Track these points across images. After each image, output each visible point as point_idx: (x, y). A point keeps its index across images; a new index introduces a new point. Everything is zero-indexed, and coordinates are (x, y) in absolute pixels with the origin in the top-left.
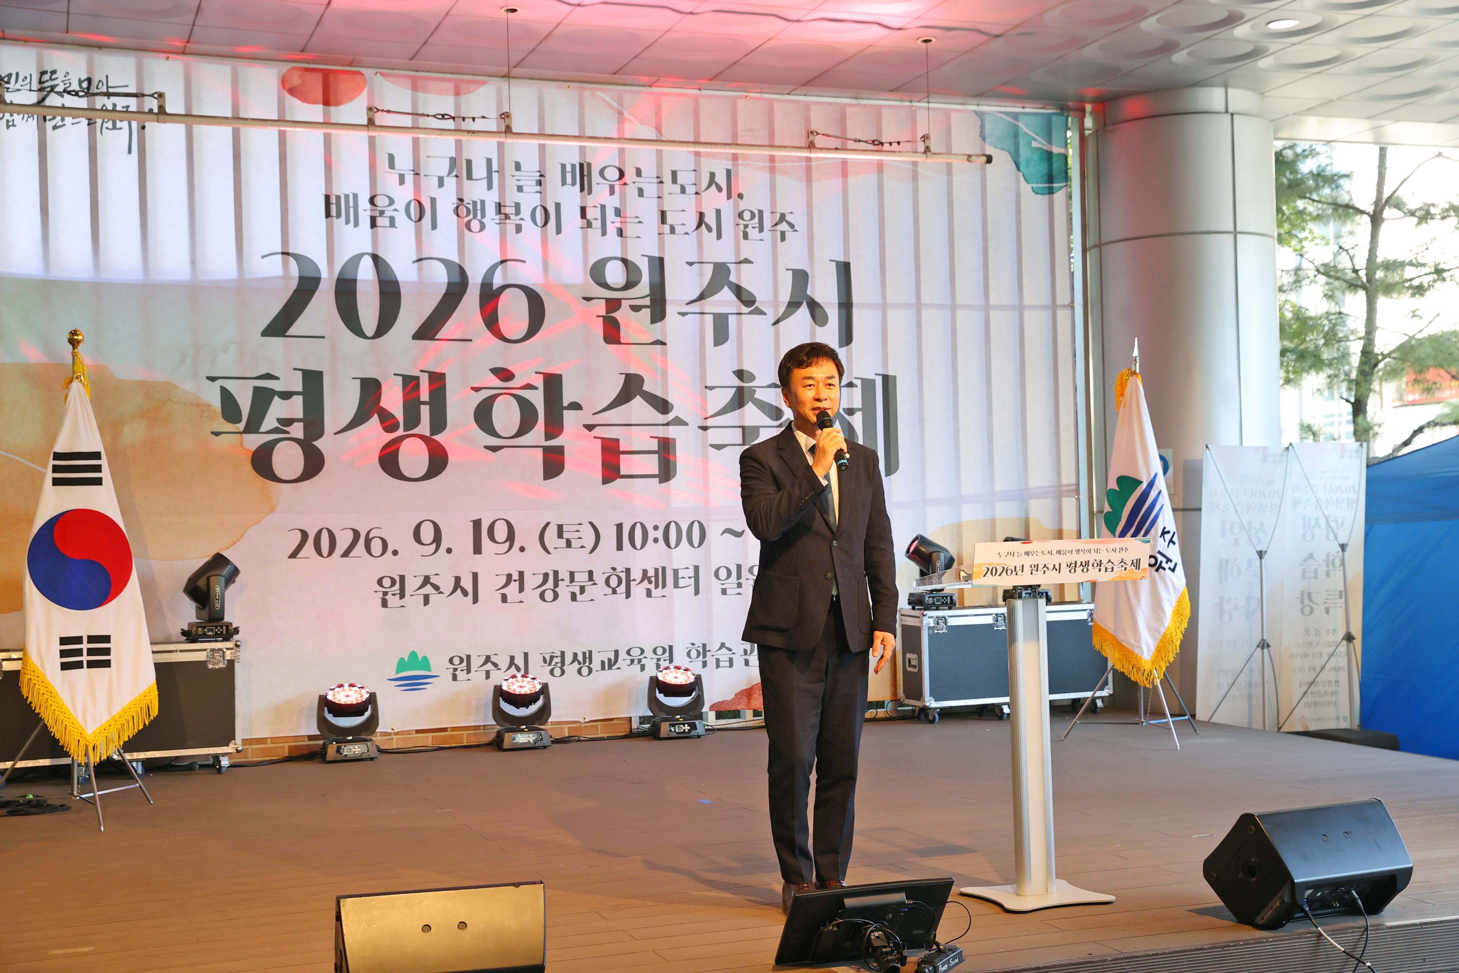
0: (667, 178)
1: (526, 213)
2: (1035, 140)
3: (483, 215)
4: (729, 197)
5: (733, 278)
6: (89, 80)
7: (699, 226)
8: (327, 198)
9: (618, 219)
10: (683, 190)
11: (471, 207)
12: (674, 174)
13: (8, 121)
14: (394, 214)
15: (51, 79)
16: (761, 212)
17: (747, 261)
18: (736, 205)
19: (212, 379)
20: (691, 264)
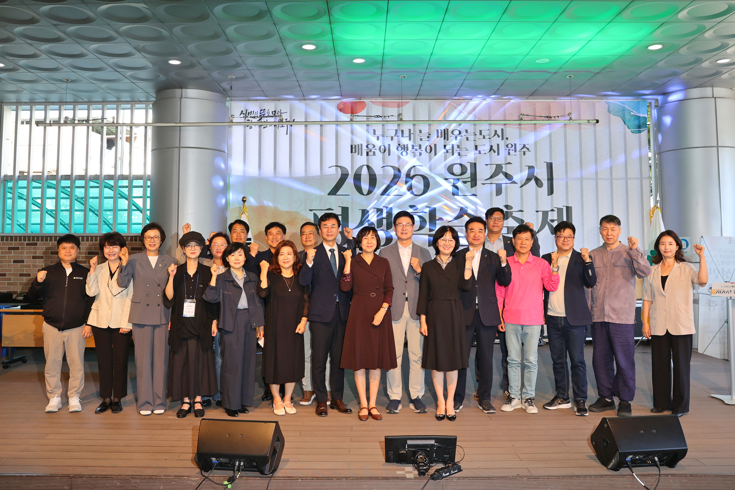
0: (478, 133)
1: (423, 148)
2: (632, 112)
3: (407, 150)
4: (502, 139)
5: (504, 170)
6: (275, 111)
7: (490, 151)
8: (352, 146)
9: (459, 149)
10: (484, 137)
11: (403, 147)
12: (481, 131)
13: (250, 127)
14: (375, 151)
15: (264, 112)
16: (515, 145)
17: (509, 163)
18: (505, 142)
19: (311, 210)
20: (487, 165)
